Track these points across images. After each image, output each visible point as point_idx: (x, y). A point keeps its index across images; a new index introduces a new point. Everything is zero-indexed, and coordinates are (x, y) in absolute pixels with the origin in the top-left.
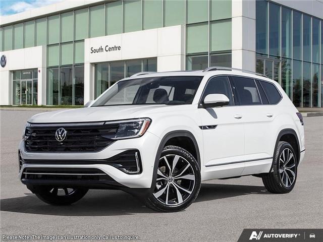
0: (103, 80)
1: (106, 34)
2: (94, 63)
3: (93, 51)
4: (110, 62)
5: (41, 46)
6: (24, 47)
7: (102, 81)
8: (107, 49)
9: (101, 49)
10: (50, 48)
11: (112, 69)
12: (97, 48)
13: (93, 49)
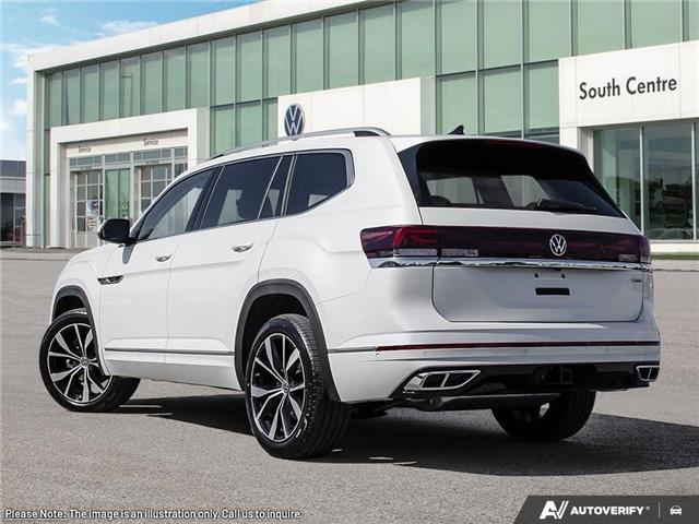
0: (621, 176)
1: (629, 45)
2: (591, 127)
3: (587, 93)
4: (643, 126)
5: (418, 79)
6: (361, 81)
7: (618, 179)
8: (633, 86)
9: (613, 88)
10: (447, 85)
11: (652, 145)
12: (601, 83)
13: (587, 88)
